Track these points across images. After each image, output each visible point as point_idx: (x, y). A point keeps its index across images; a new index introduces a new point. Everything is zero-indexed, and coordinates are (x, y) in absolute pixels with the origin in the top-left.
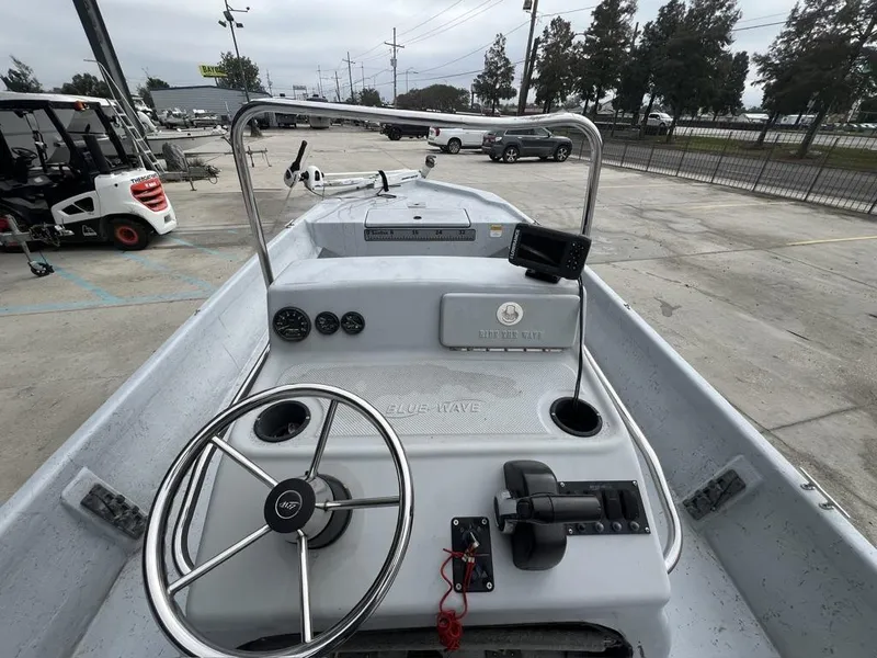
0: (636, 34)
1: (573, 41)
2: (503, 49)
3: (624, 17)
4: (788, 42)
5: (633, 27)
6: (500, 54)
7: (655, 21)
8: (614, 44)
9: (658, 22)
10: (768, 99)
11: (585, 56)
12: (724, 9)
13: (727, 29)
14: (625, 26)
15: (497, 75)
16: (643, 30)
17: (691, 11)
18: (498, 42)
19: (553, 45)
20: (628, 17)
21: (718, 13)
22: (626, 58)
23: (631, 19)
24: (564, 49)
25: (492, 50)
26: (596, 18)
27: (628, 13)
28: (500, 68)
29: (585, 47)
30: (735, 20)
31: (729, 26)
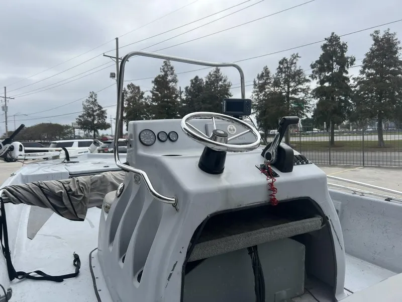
0: (181, 93)
1: (144, 96)
2: (95, 100)
3: (171, 84)
4: (257, 95)
5: (178, 89)
6: (94, 102)
7: (190, 86)
8: (170, 97)
9: (191, 86)
10: (259, 123)
11: (154, 104)
12: (222, 81)
13: (227, 90)
14: (174, 89)
15: (94, 116)
16: (184, 90)
17: (207, 82)
18: (91, 97)
19: (131, 98)
20: (174, 84)
21: (220, 83)
22: (179, 105)
23: (176, 85)
24: (139, 100)
25: (88, 101)
26: (156, 84)
27: (174, 82)
28: (96, 111)
29: (152, 99)
30: (229, 86)
31: (228, 89)
